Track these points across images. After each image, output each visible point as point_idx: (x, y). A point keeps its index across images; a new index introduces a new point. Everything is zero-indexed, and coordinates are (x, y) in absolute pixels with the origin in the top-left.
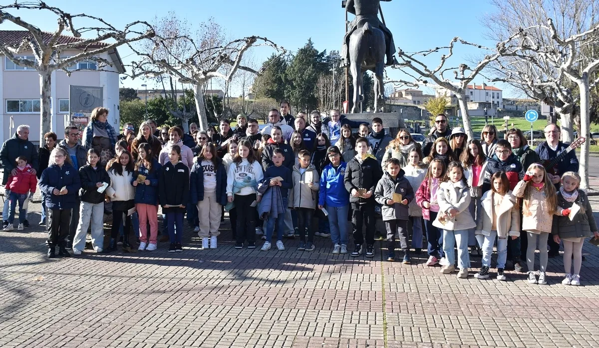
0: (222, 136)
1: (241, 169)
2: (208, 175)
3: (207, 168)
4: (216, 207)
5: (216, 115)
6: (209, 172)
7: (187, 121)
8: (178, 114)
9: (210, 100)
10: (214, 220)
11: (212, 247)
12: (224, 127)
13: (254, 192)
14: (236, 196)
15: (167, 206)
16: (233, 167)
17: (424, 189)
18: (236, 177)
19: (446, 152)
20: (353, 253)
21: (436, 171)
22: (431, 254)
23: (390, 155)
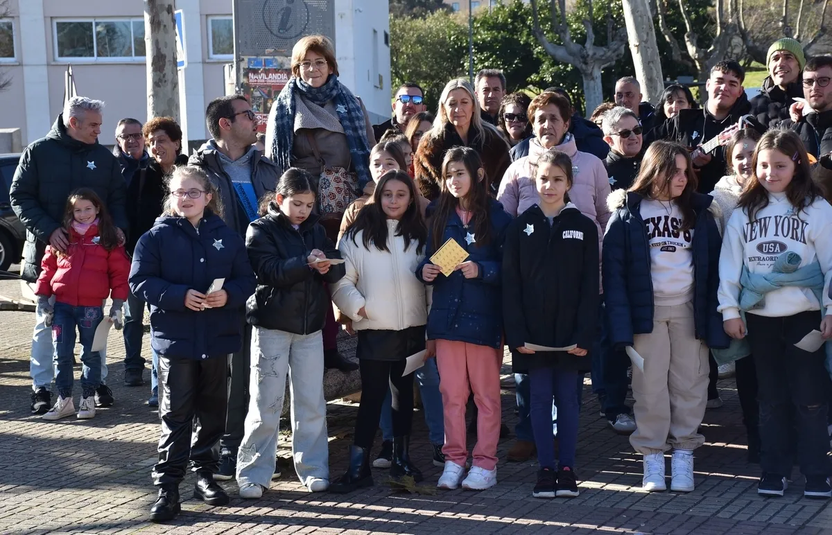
1: (764, 229)
2: (666, 248)
3: (661, 226)
4: (693, 355)
5: (692, 50)
6: (666, 239)
7: (598, 73)
8: (571, 54)
9: (673, 5)
10: (686, 396)
11: (677, 485)
12: (723, 87)
13: (813, 305)
14: (753, 322)
15: (529, 348)
16: (737, 222)
18: (749, 255)
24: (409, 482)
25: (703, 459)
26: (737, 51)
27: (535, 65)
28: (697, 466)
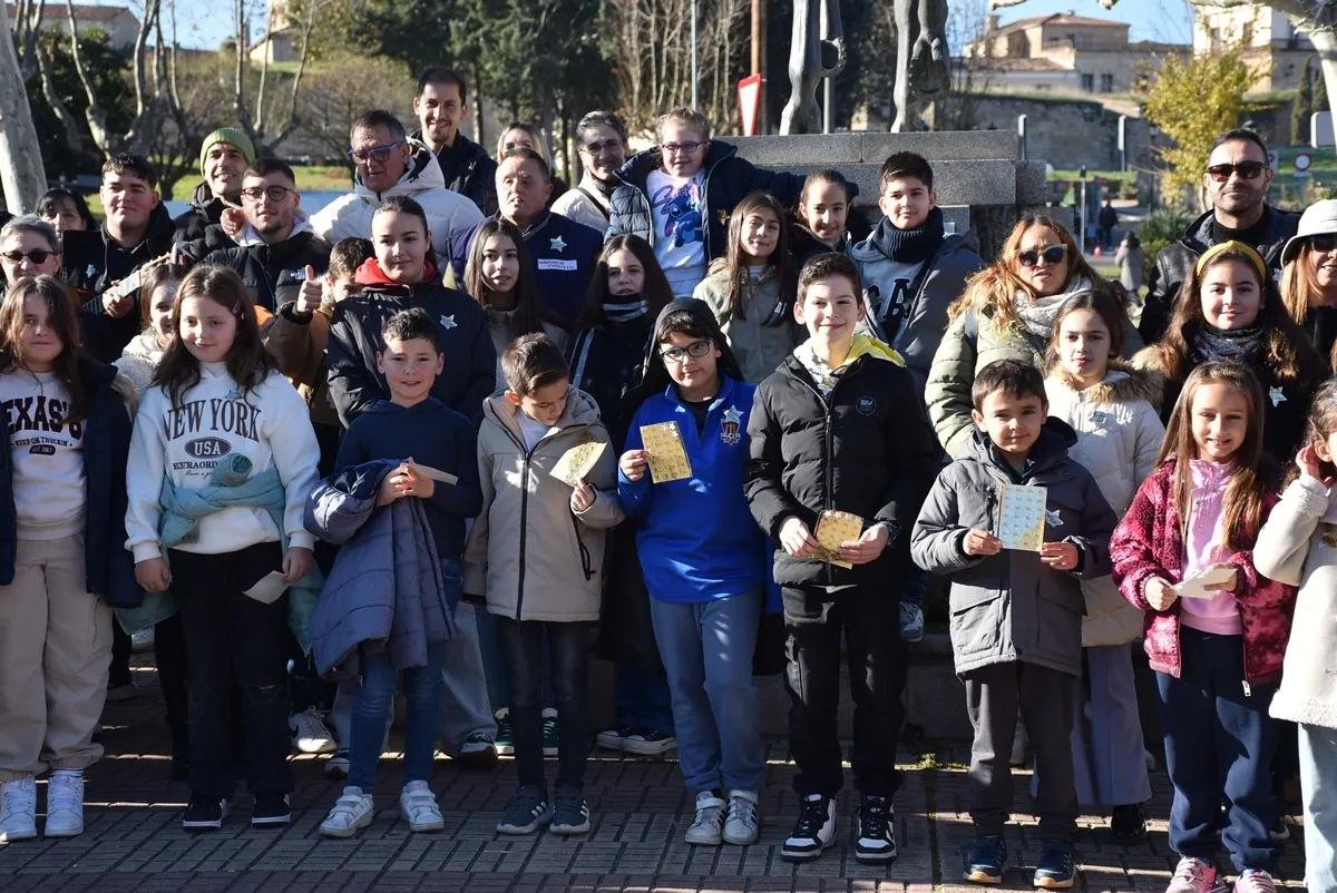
0: (113, 241)
1: (196, 419)
2: (39, 449)
3: (32, 413)
4: (86, 622)
5: (98, 134)
6: (40, 433)
9: (64, 60)
10: (74, 682)
11: (55, 826)
12: (122, 195)
13: (271, 534)
14: (180, 561)
16: (153, 408)
17: (1149, 517)
18: (173, 459)
19: (1249, 316)
20: (791, 841)
21: (1216, 426)
22: (1188, 848)
23: (969, 343)
25: (99, 782)
26: (172, 141)
28: (90, 793)
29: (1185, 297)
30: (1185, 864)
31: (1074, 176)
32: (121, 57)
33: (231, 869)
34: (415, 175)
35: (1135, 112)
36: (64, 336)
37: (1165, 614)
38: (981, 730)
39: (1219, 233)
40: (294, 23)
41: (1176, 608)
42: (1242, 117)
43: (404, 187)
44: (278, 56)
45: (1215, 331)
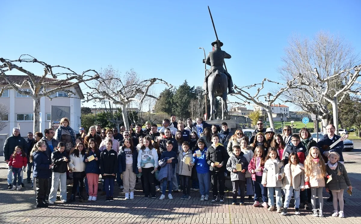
0: (137, 134)
1: (145, 153)
2: (128, 157)
3: (128, 153)
4: (133, 176)
5: (134, 122)
6: (129, 155)
7: (118, 125)
8: (114, 121)
9: (131, 114)
10: (132, 182)
11: (131, 198)
12: (137, 128)
13: (153, 166)
14: (143, 169)
15: (105, 174)
16: (140, 152)
17: (252, 163)
18: (142, 157)
19: (262, 141)
20: (212, 200)
21: (259, 153)
22: (256, 200)
23: (231, 143)
24: (82, 200)
25: (135, 193)
26: (142, 122)
27: (107, 123)
28: (134, 194)
29: (255, 138)
30: (255, 201)
31: (242, 124)
32: (137, 113)
33: (150, 203)
34: (170, 126)
35: (248, 117)
36: (131, 144)
37: (253, 174)
38: (234, 187)
39: (259, 131)
40: (155, 109)
41: (255, 173)
42: (259, 118)
43: (168, 127)
44: (153, 113)
45: (259, 142)
